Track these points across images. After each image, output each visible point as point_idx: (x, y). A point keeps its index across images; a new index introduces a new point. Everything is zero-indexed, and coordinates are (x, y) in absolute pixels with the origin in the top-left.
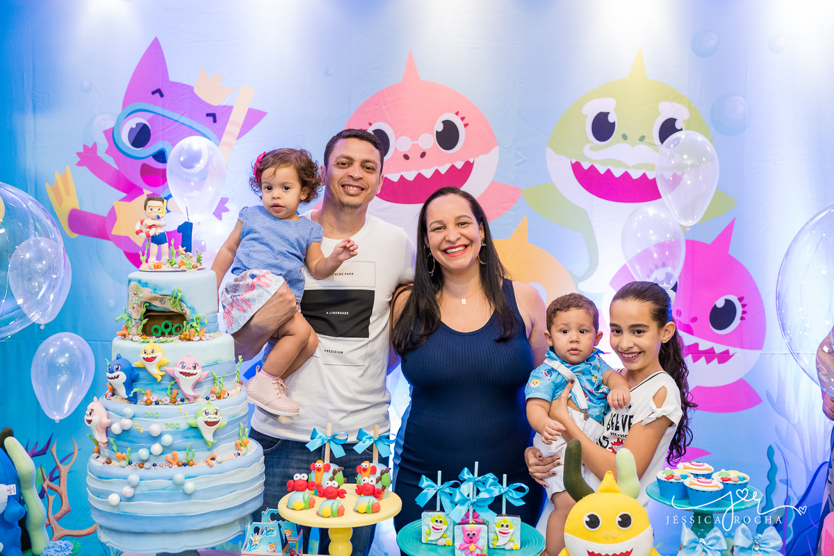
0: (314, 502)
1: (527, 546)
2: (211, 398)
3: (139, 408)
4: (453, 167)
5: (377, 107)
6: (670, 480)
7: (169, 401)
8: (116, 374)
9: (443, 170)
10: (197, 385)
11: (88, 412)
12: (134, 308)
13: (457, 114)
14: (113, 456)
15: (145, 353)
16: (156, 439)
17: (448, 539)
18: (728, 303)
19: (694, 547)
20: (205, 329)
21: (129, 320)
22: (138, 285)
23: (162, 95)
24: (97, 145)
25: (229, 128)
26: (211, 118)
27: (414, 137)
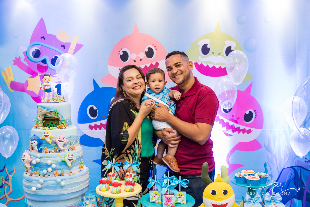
0: (109, 188)
1: (189, 202)
2: (70, 150)
3: (43, 154)
4: (152, 64)
5: (124, 43)
6: (240, 177)
7: (54, 151)
8: (33, 142)
9: (148, 65)
10: (64, 145)
11: (23, 156)
12: (40, 116)
13: (153, 45)
14: (33, 172)
15: (45, 133)
16: (50, 166)
17: (159, 200)
18: (250, 112)
19: (250, 201)
20: (67, 124)
21: (38, 121)
22: (41, 108)
23: (44, 39)
24: (21, 57)
25: (69, 51)
26: (63, 47)
27: (137, 54)
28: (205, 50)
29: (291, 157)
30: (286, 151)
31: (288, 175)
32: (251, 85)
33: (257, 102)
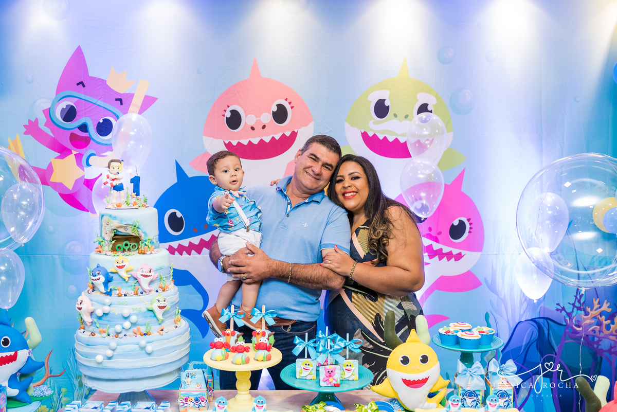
0: (228, 356)
1: (362, 378)
3: (114, 298)
6: (448, 334)
7: (133, 294)
9: (277, 137)
11: (78, 303)
12: (106, 233)
13: (286, 100)
14: (96, 331)
15: (117, 263)
16: (126, 318)
17: (313, 375)
18: (461, 222)
19: (465, 374)
20: (154, 246)
21: (102, 241)
22: (110, 218)
23: (84, 86)
24: (38, 120)
25: (131, 108)
26: (119, 102)
27: (258, 115)
28: (381, 110)
31: (526, 335)
32: (462, 174)
33: (473, 203)
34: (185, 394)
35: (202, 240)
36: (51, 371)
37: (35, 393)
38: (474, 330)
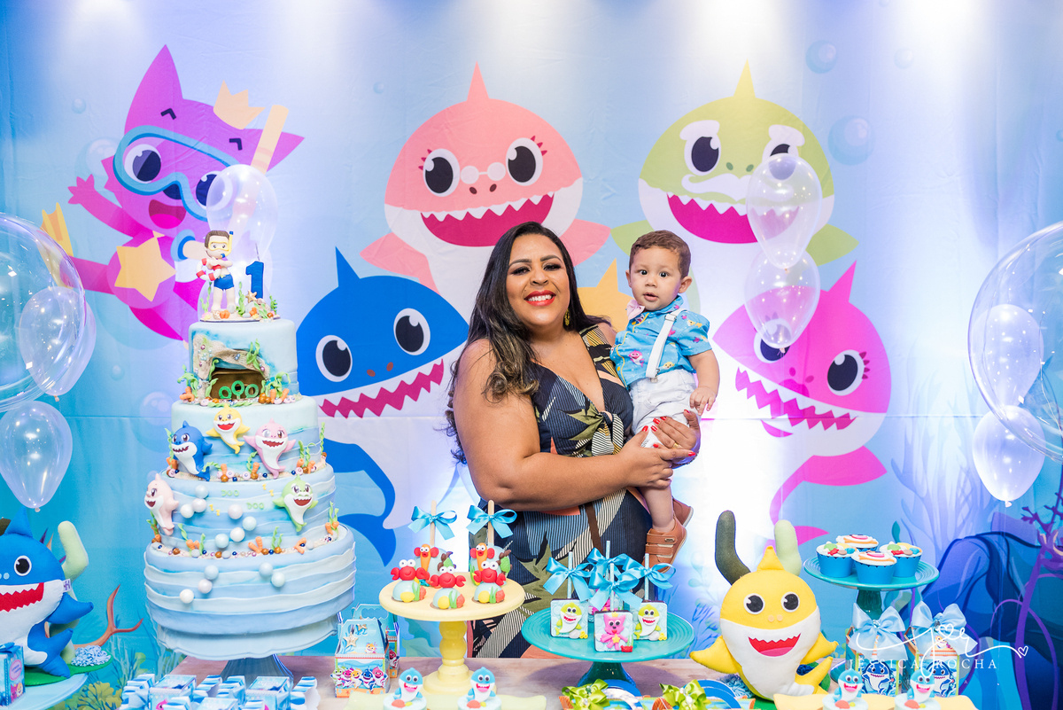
1: (674, 636)
3: (214, 484)
4: (529, 202)
6: (835, 555)
7: (249, 476)
8: (184, 445)
10: (282, 456)
11: (149, 493)
12: (201, 366)
13: (533, 139)
14: (182, 544)
15: (220, 419)
16: (236, 522)
17: (582, 631)
18: (849, 359)
19: (868, 630)
20: (287, 390)
21: (194, 380)
22: (206, 337)
23: (174, 117)
24: (95, 178)
25: (257, 156)
26: (235, 145)
27: (482, 167)
28: (704, 156)
29: (979, 504)
30: (962, 485)
31: (968, 563)
32: (850, 272)
33: (870, 325)
34: (347, 664)
35: (382, 390)
36: (118, 623)
37: (78, 658)
38: (883, 549)
